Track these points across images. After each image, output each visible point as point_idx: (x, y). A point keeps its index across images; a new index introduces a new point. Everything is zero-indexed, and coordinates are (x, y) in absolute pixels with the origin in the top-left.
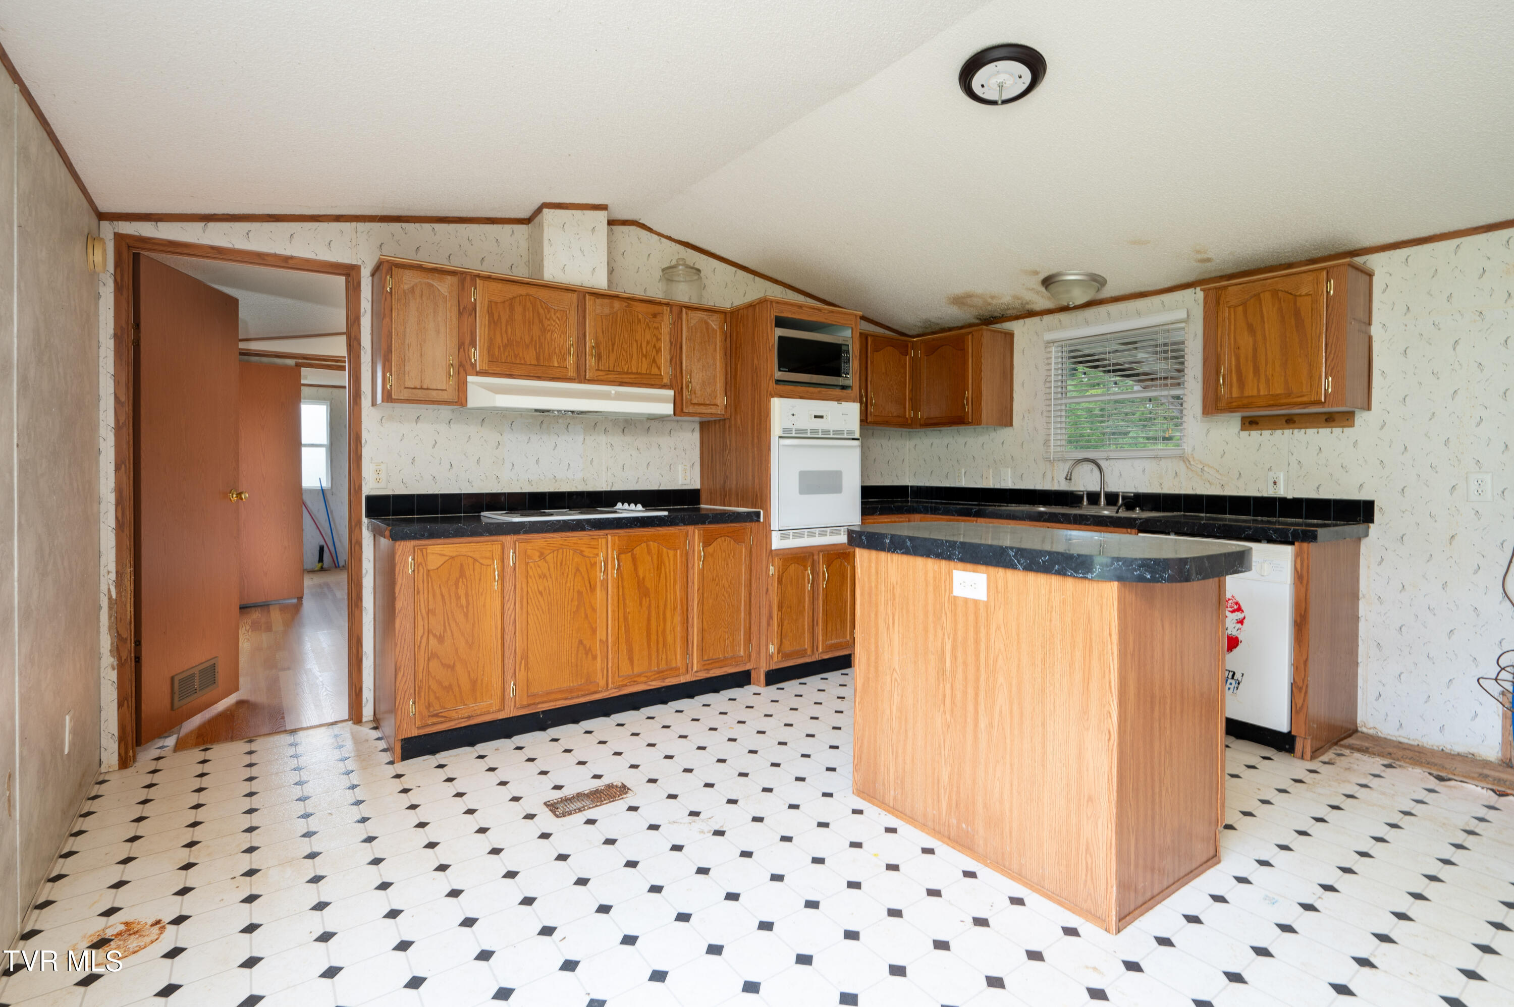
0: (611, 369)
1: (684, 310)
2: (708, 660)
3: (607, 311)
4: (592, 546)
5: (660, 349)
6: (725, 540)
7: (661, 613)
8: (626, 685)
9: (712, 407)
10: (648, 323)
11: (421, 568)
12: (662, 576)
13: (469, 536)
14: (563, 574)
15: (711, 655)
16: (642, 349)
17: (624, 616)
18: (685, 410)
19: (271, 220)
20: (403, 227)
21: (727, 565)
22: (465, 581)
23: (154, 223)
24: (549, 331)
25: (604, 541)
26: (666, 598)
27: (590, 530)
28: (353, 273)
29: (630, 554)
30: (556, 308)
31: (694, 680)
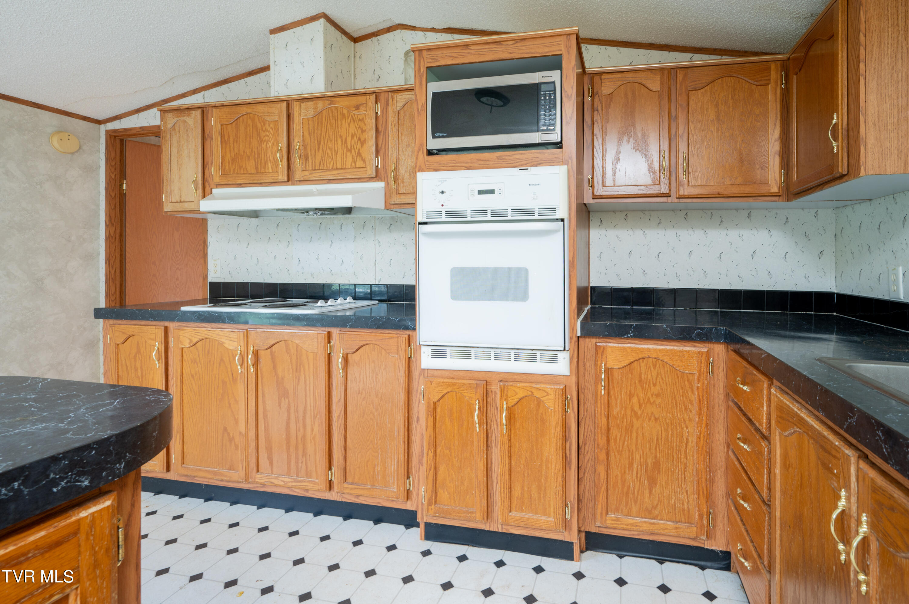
0: (316, 168)
1: (390, 94)
5: (365, 140)
6: (374, 349)
7: (300, 418)
10: (352, 116)
12: (302, 379)
16: (347, 144)
17: (263, 413)
18: (392, 202)
24: (265, 141)
25: (242, 335)
27: (230, 323)
29: (269, 350)
30: (271, 120)
31: (340, 500)
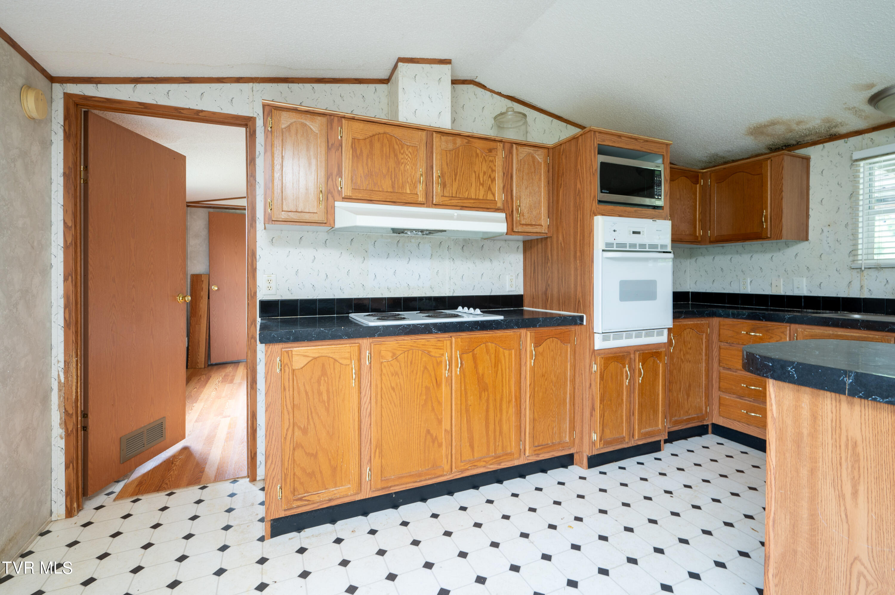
0: (454, 196)
1: (514, 146)
2: (539, 446)
3: (450, 146)
4: (437, 347)
5: (494, 178)
6: (553, 341)
7: (498, 405)
8: (467, 469)
9: (537, 227)
10: (484, 157)
11: (287, 369)
12: (498, 373)
13: (330, 339)
14: (413, 372)
15: (541, 442)
16: (480, 179)
17: (466, 408)
18: (515, 230)
19: (186, 81)
20: (290, 87)
21: (554, 362)
22: (326, 379)
23: (95, 85)
24: (402, 163)
25: (448, 342)
26: (502, 392)
27: (436, 333)
28: (250, 124)
29: (471, 353)
30: (408, 144)
31: (526, 463)
